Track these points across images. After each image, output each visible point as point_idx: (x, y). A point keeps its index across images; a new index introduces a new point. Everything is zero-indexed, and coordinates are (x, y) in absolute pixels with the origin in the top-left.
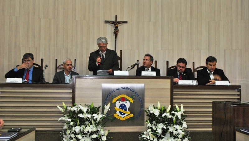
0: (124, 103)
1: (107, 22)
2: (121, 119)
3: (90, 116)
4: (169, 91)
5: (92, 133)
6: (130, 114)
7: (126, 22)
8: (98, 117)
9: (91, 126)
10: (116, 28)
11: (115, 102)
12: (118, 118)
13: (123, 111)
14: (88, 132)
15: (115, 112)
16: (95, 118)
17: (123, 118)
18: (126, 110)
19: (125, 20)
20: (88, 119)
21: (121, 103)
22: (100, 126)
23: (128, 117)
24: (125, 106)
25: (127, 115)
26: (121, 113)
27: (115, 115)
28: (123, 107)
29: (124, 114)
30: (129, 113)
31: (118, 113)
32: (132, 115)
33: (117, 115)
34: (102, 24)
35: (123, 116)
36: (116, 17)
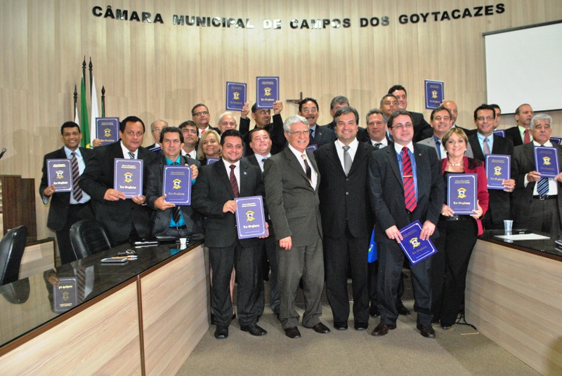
1: (288, 102)
36: (301, 94)
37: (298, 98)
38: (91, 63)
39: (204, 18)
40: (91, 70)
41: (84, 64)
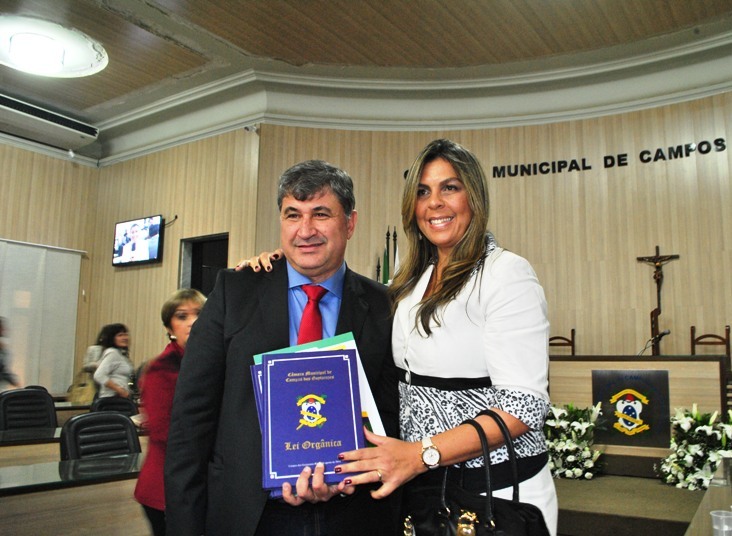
0: (632, 404)
1: (640, 260)
2: (627, 433)
3: (564, 424)
4: (718, 383)
5: (568, 453)
6: (644, 424)
7: (676, 257)
8: (582, 426)
9: (569, 441)
10: (659, 268)
11: (615, 403)
12: (622, 430)
13: (628, 418)
14: (562, 451)
15: (616, 419)
16: (576, 429)
17: (630, 430)
18: (634, 417)
19: (674, 254)
20: (561, 429)
21: (626, 404)
22: (585, 443)
23: (639, 430)
24: (633, 410)
25: (638, 427)
26: (626, 422)
27: (616, 426)
28: (629, 411)
29: (632, 424)
30: (641, 422)
31: (621, 421)
32: (646, 427)
33: (620, 424)
34: (633, 263)
35: (630, 428)
36: (657, 248)
37: (652, 254)
38: (395, 233)
39: (522, 174)
40: (395, 240)
41: (388, 234)
